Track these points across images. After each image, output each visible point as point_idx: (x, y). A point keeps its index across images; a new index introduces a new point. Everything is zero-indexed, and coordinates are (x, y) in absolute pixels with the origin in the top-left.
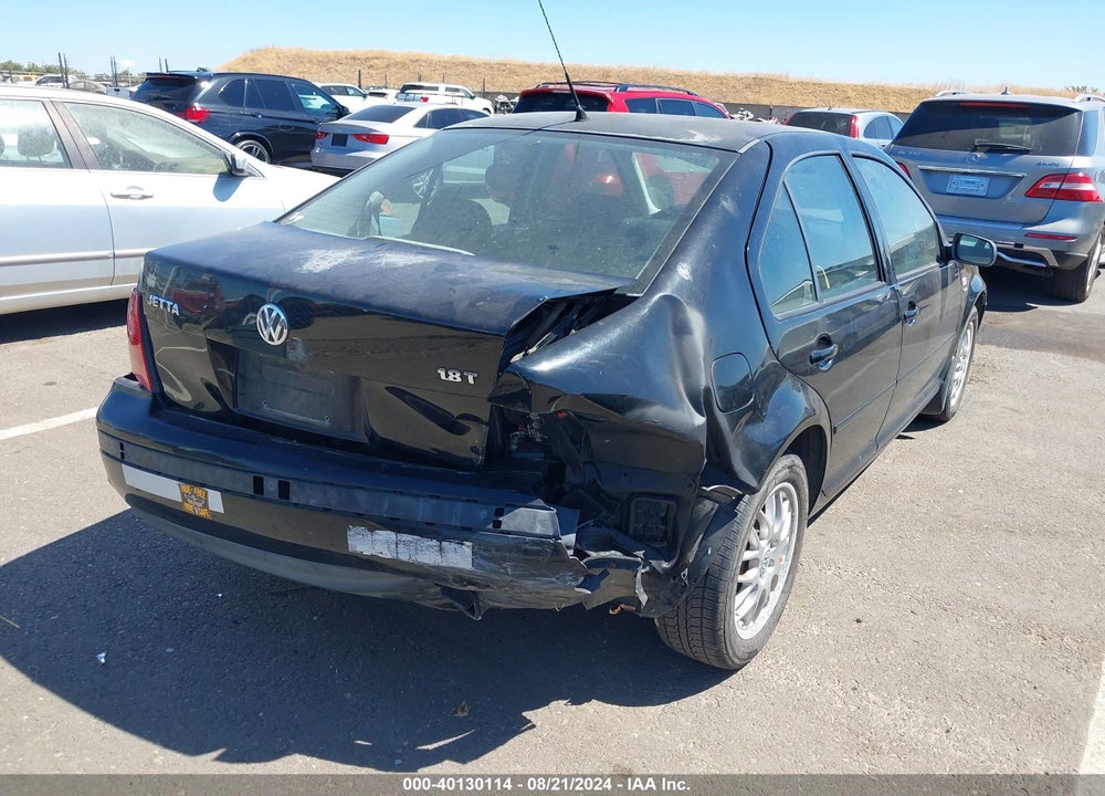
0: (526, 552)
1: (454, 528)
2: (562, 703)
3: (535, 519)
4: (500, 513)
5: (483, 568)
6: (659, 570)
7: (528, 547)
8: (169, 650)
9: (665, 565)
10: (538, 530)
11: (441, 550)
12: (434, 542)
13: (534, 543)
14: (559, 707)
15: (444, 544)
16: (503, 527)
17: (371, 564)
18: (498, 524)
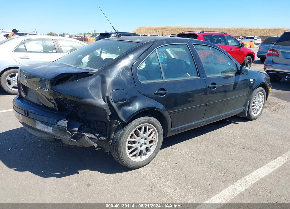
0: (61, 130)
1: (50, 124)
2: (88, 170)
3: (64, 123)
4: (58, 121)
5: (54, 133)
6: (103, 140)
7: (61, 129)
8: (22, 150)
9: (105, 138)
10: (63, 125)
11: (48, 128)
12: (47, 127)
13: (62, 128)
14: (88, 171)
15: (48, 127)
16: (58, 124)
17: (39, 131)
18: (57, 123)
